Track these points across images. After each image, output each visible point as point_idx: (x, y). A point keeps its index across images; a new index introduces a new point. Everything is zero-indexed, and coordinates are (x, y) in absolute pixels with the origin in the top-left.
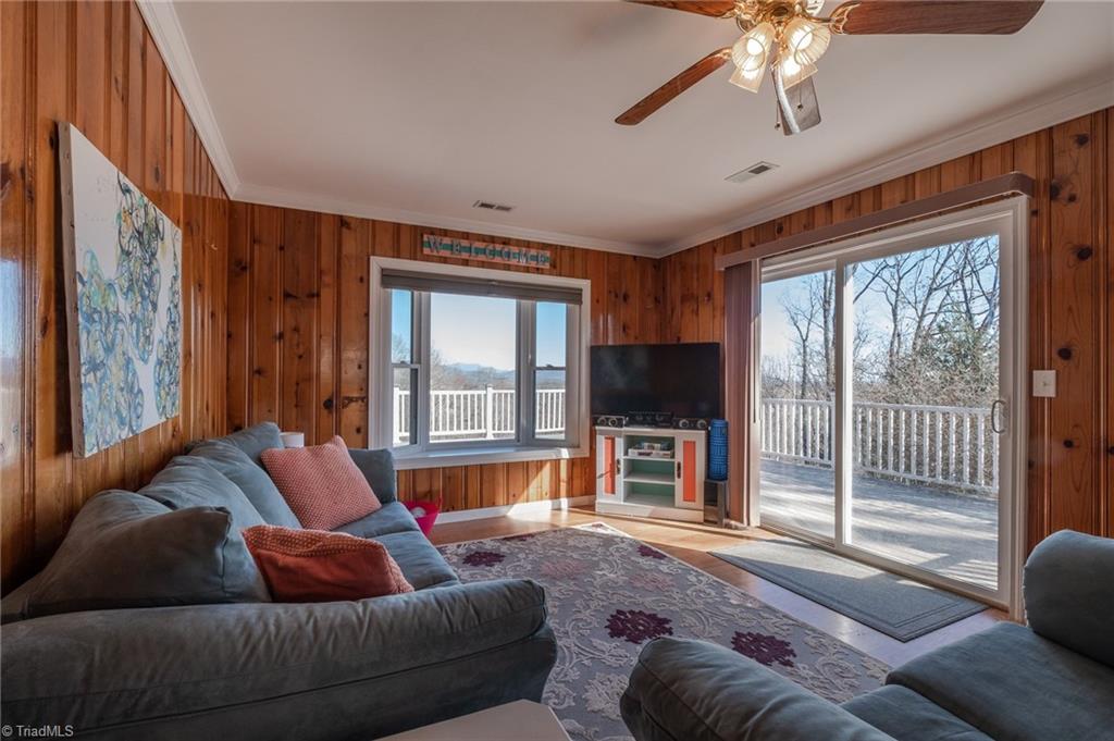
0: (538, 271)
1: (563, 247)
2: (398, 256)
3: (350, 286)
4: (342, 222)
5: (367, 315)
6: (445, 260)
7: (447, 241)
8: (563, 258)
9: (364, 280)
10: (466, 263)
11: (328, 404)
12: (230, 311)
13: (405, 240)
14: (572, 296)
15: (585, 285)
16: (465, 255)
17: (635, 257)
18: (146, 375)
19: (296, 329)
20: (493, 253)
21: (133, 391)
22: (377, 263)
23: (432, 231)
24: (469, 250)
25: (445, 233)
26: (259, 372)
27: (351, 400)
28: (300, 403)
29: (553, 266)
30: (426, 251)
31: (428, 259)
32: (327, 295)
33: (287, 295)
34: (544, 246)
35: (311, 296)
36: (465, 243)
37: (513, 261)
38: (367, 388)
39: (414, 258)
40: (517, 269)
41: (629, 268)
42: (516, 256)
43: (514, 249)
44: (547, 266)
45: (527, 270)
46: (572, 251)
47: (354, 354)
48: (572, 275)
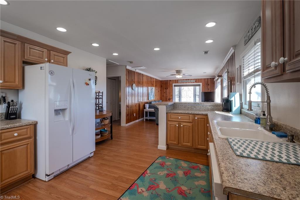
0: (193, 83)
1: (197, 79)
2: (176, 83)
3: (171, 87)
4: (170, 80)
5: (172, 90)
6: (181, 83)
7: (181, 81)
9: (172, 86)
10: (183, 83)
11: (169, 99)
12: (161, 91)
13: (176, 81)
14: (199, 85)
15: (201, 84)
17: (210, 78)
19: (166, 92)
20: (187, 81)
21: (151, 97)
22: (173, 84)
23: (179, 80)
24: (184, 81)
26: (163, 96)
28: (166, 99)
29: (196, 82)
31: (179, 83)
32: (169, 88)
34: (194, 79)
35: (167, 88)
37: (190, 82)
38: (172, 98)
39: (177, 83)
40: (190, 83)
41: (209, 80)
42: (190, 81)
43: (190, 80)
44: (195, 82)
45: (192, 83)
46: (199, 79)
47: (171, 94)
48: (199, 82)
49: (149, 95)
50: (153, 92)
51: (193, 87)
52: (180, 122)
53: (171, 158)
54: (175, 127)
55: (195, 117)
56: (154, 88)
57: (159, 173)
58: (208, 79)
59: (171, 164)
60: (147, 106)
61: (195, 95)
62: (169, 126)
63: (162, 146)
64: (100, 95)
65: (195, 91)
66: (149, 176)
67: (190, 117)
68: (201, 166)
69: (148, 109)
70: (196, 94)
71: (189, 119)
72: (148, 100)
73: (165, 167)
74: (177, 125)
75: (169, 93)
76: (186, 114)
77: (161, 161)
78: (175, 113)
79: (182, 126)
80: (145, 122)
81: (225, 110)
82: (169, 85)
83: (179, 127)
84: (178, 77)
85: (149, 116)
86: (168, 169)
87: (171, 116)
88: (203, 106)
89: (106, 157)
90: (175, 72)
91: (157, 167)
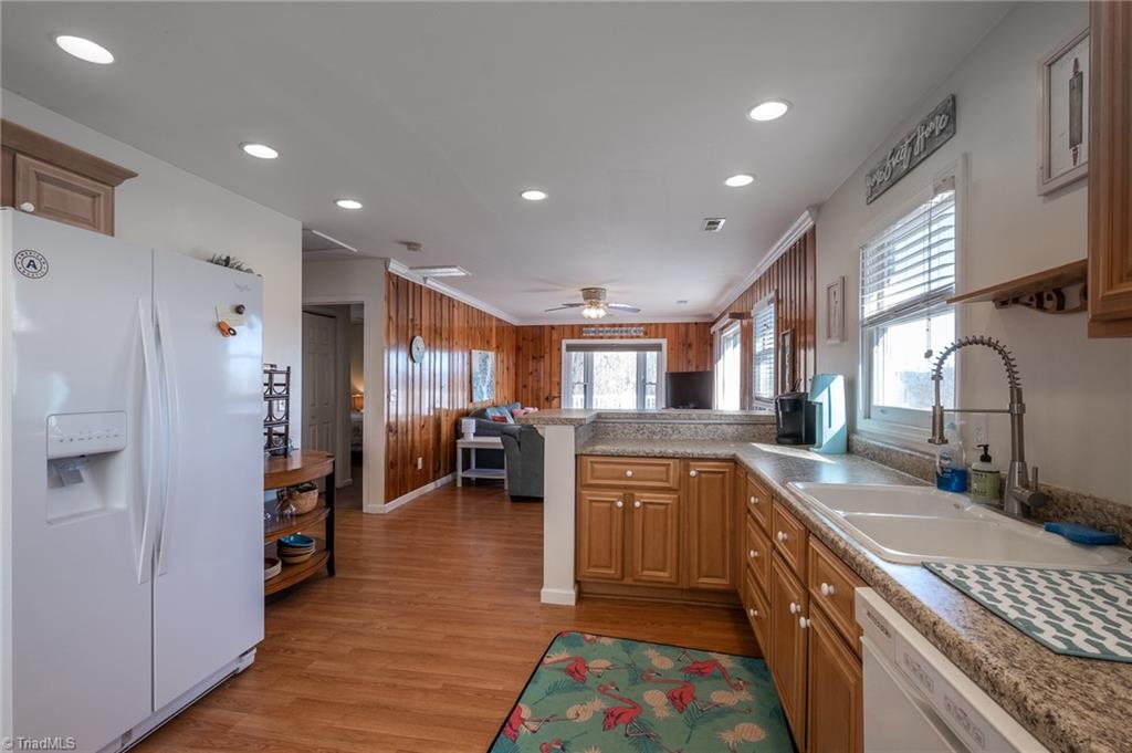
0: (638, 337)
1: (651, 324)
2: (573, 338)
3: (555, 353)
4: (552, 327)
5: (561, 363)
6: (592, 338)
7: (593, 329)
8: (651, 329)
9: (560, 349)
10: (602, 338)
11: (547, 399)
12: (516, 365)
13: (576, 330)
14: (658, 348)
15: (664, 342)
16: (601, 334)
17: (696, 323)
18: (485, 389)
19: (536, 370)
20: (614, 332)
21: (482, 392)
22: (565, 342)
23: (587, 326)
24: (603, 332)
25: (592, 326)
26: (525, 387)
27: (555, 397)
28: (538, 399)
29: (646, 333)
30: (585, 335)
31: (585, 338)
32: (547, 356)
33: (534, 358)
34: (640, 325)
35: (542, 357)
36: (601, 329)
37: (625, 334)
38: (560, 393)
39: (579, 338)
40: (627, 337)
41: (692, 329)
42: (626, 331)
43: (625, 329)
44: (642, 334)
45: (632, 337)
46: (657, 325)
47: (556, 379)
48: (656, 337)
49: (474, 385)
50: (489, 372)
51: (634, 354)
52: (631, 492)
53: (603, 640)
54: (611, 509)
55: (687, 469)
56: (492, 355)
57: (570, 713)
58: (687, 324)
59: (608, 664)
60: (469, 426)
61: (641, 387)
62: (585, 507)
63: (558, 589)
64: (275, 381)
65: (641, 368)
66: (534, 732)
67: (668, 470)
68: (726, 662)
69: (472, 438)
70: (644, 380)
71: (664, 476)
72: (471, 401)
73: (591, 681)
74: (620, 504)
75: (548, 375)
76: (655, 457)
77: (564, 655)
78: (612, 456)
79: (637, 504)
80: (459, 492)
81: (788, 440)
82: (546, 343)
83: (628, 509)
84: (592, 313)
85: (477, 467)
86: (603, 690)
87: (596, 466)
88: (706, 425)
89: (318, 665)
90: (581, 293)
91: (556, 684)
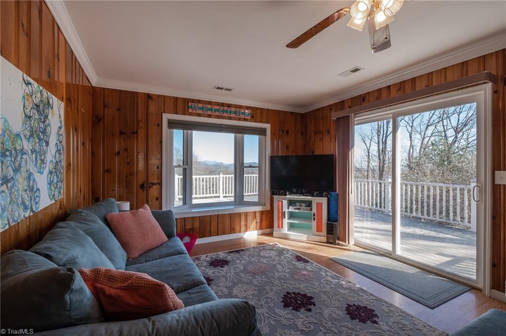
0: (245, 120)
1: (257, 108)
2: (176, 113)
3: (153, 128)
4: (149, 96)
5: (161, 142)
6: (199, 115)
7: (200, 105)
8: (258, 114)
9: (160, 125)
10: (210, 116)
11: (142, 186)
13: (180, 105)
14: (261, 132)
15: (268, 126)
16: (209, 113)
17: (292, 113)
18: (42, 181)
19: (126, 150)
20: (223, 111)
22: (166, 117)
23: (193, 101)
24: (211, 109)
25: (199, 102)
26: (108, 171)
27: (153, 184)
28: (128, 185)
29: (252, 117)
30: (190, 110)
31: (191, 114)
32: (141, 133)
33: (121, 133)
34: (248, 108)
35: (134, 133)
36: (209, 107)
37: (233, 115)
38: (161, 178)
39: (185, 114)
40: (235, 119)
41: (289, 118)
42: (235, 113)
43: (233, 109)
44: (249, 117)
45: (240, 119)
46: (261, 109)
47: (155, 161)
48: (261, 122)
70: (243, 163)
75: (143, 157)
82: (141, 116)
